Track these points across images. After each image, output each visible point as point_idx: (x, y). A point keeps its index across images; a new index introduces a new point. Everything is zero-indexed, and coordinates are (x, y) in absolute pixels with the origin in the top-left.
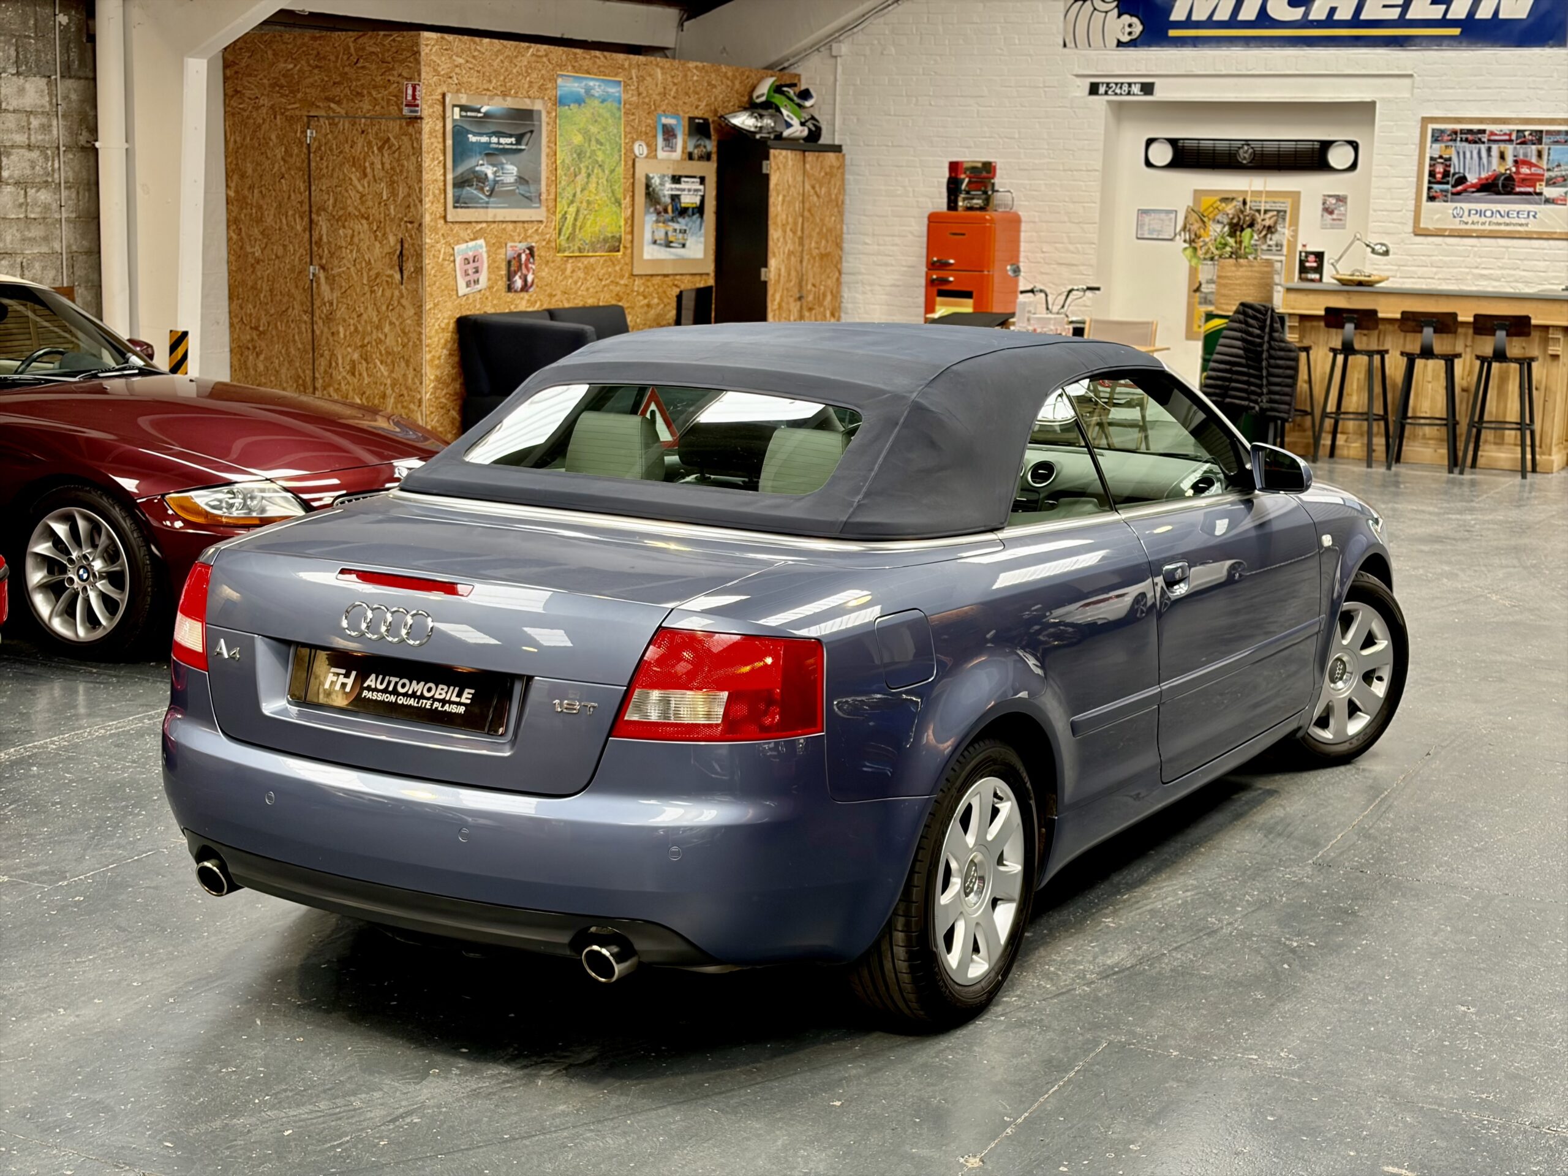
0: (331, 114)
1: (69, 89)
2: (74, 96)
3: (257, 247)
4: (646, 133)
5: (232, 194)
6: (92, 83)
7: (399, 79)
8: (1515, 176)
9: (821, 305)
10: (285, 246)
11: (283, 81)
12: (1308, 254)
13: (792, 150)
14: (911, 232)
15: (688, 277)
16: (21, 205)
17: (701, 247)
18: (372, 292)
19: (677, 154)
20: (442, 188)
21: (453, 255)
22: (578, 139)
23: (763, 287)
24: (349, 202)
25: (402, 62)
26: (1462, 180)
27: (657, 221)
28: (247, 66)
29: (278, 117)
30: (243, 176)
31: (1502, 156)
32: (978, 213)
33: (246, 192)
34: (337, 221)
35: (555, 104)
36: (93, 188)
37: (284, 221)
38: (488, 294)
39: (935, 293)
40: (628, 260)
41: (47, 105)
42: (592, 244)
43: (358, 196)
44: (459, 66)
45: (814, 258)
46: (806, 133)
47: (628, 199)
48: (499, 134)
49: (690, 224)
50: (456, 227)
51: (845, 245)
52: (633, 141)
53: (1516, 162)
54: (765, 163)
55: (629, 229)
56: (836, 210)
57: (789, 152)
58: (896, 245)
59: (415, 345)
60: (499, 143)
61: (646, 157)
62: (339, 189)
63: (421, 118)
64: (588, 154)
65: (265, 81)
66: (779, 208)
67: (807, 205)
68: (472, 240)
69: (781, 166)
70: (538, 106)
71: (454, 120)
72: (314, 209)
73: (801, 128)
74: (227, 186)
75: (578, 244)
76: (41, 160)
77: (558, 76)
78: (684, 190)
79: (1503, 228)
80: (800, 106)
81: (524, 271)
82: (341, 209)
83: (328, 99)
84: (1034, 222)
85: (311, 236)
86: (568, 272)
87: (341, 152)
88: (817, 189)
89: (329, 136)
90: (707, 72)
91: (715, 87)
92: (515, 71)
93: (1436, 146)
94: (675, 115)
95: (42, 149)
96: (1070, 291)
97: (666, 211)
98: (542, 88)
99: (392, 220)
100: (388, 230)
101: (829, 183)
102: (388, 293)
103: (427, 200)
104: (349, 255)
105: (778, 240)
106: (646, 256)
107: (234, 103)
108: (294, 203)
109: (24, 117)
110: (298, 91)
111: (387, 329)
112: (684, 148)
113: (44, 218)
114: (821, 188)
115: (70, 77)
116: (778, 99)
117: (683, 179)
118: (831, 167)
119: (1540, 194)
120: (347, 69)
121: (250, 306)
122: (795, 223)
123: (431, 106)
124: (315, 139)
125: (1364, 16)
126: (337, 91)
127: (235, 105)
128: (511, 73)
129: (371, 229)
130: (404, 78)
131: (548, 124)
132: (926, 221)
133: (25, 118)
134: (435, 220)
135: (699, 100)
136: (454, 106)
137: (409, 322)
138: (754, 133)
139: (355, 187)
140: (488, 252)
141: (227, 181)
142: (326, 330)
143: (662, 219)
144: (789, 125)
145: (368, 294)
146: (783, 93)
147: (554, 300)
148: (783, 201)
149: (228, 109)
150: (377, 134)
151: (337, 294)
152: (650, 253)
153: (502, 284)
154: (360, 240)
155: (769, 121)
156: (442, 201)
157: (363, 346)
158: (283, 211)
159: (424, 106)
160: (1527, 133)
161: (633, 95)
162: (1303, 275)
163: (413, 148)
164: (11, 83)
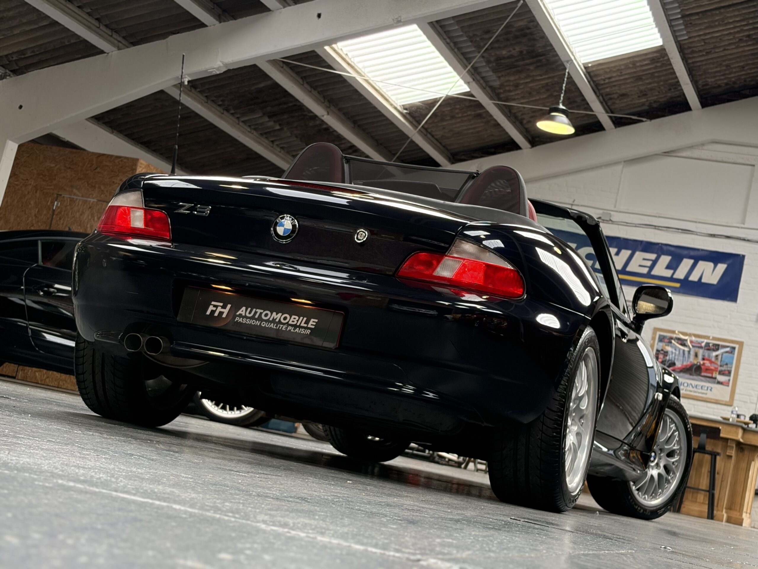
8: (703, 367)
11: (46, 173)
26: (673, 364)
29: (38, 192)
31: (696, 355)
53: (703, 359)
65: (35, 171)
79: (692, 393)
83: (72, 186)
89: (68, 207)
93: (661, 344)
110: (55, 179)
119: (715, 378)
120: (88, 172)
124: (59, 207)
125: (629, 269)
126: (78, 183)
160: (711, 345)
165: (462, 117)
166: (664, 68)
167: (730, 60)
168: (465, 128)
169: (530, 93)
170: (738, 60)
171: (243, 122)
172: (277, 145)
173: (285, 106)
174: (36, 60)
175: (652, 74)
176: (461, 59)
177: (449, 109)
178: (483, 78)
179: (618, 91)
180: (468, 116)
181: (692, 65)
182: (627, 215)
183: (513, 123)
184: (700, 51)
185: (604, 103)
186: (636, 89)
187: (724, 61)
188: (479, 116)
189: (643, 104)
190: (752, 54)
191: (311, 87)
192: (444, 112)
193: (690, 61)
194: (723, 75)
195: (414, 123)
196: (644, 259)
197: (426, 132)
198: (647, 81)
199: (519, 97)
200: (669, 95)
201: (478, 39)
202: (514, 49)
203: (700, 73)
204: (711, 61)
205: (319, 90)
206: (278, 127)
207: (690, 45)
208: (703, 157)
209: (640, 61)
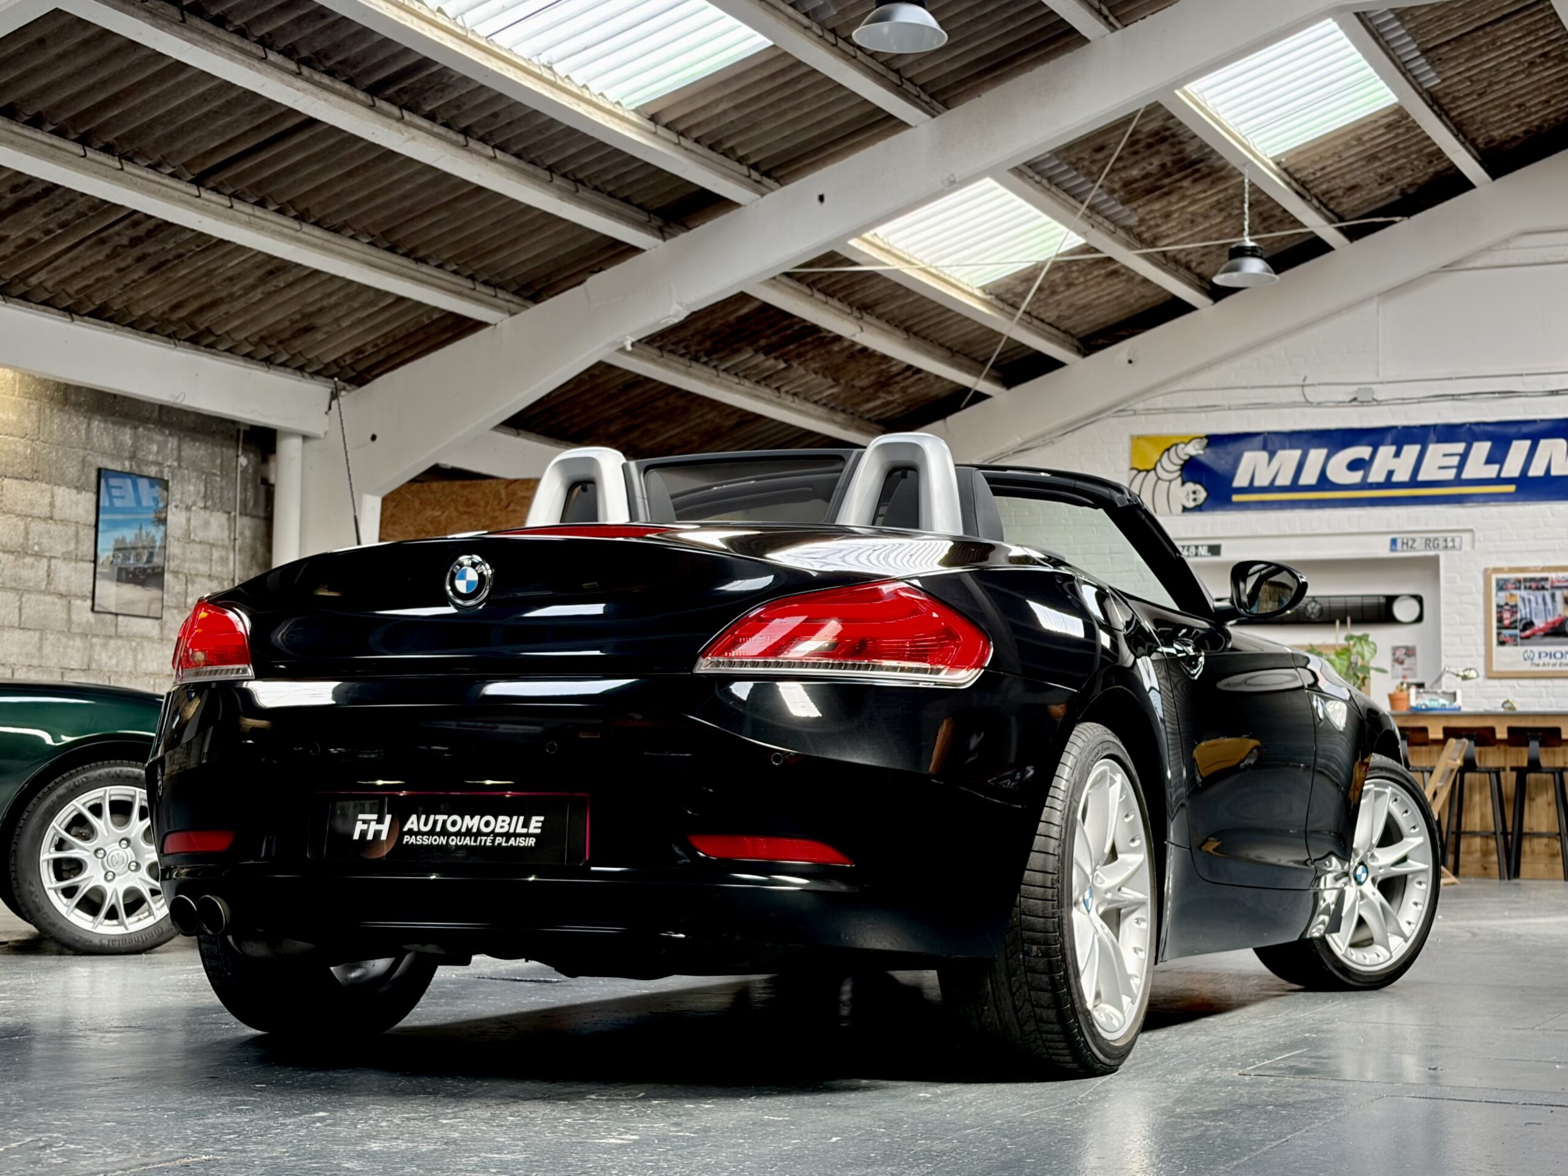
1: (246, 526)
2: (248, 533)
26: (1530, 625)
31: (1566, 602)
41: (226, 538)
93: (1502, 594)
109: (207, 547)
115: (246, 515)
120: (497, 514)
125: (1422, 477)
133: (208, 550)
164: (199, 516)
165: (1086, 281)
166: (1412, 134)
167: (1523, 96)
168: (1095, 296)
169: (1192, 221)
170: (1537, 93)
171: (726, 370)
172: (787, 392)
173: (789, 332)
174: (381, 357)
175: (1394, 146)
176: (1065, 201)
177: (1060, 274)
178: (1106, 217)
179: (1343, 185)
180: (1095, 277)
181: (1459, 119)
182: (1401, 385)
183: (1174, 273)
184: (1467, 95)
185: (1323, 209)
186: (1372, 174)
187: (1513, 99)
188: (1115, 273)
189: (1390, 194)
190: (1558, 80)
191: (826, 294)
192: (1054, 281)
193: (1453, 114)
194: (1518, 120)
195: (1008, 309)
196: (1445, 455)
197: (1032, 318)
198: (1389, 159)
199: (1175, 230)
200: (1431, 170)
201: (1086, 163)
202: (1151, 164)
203: (1476, 127)
204: (1490, 105)
205: (840, 295)
206: (782, 365)
207: (1448, 91)
208: (1511, 261)
209: (1369, 132)
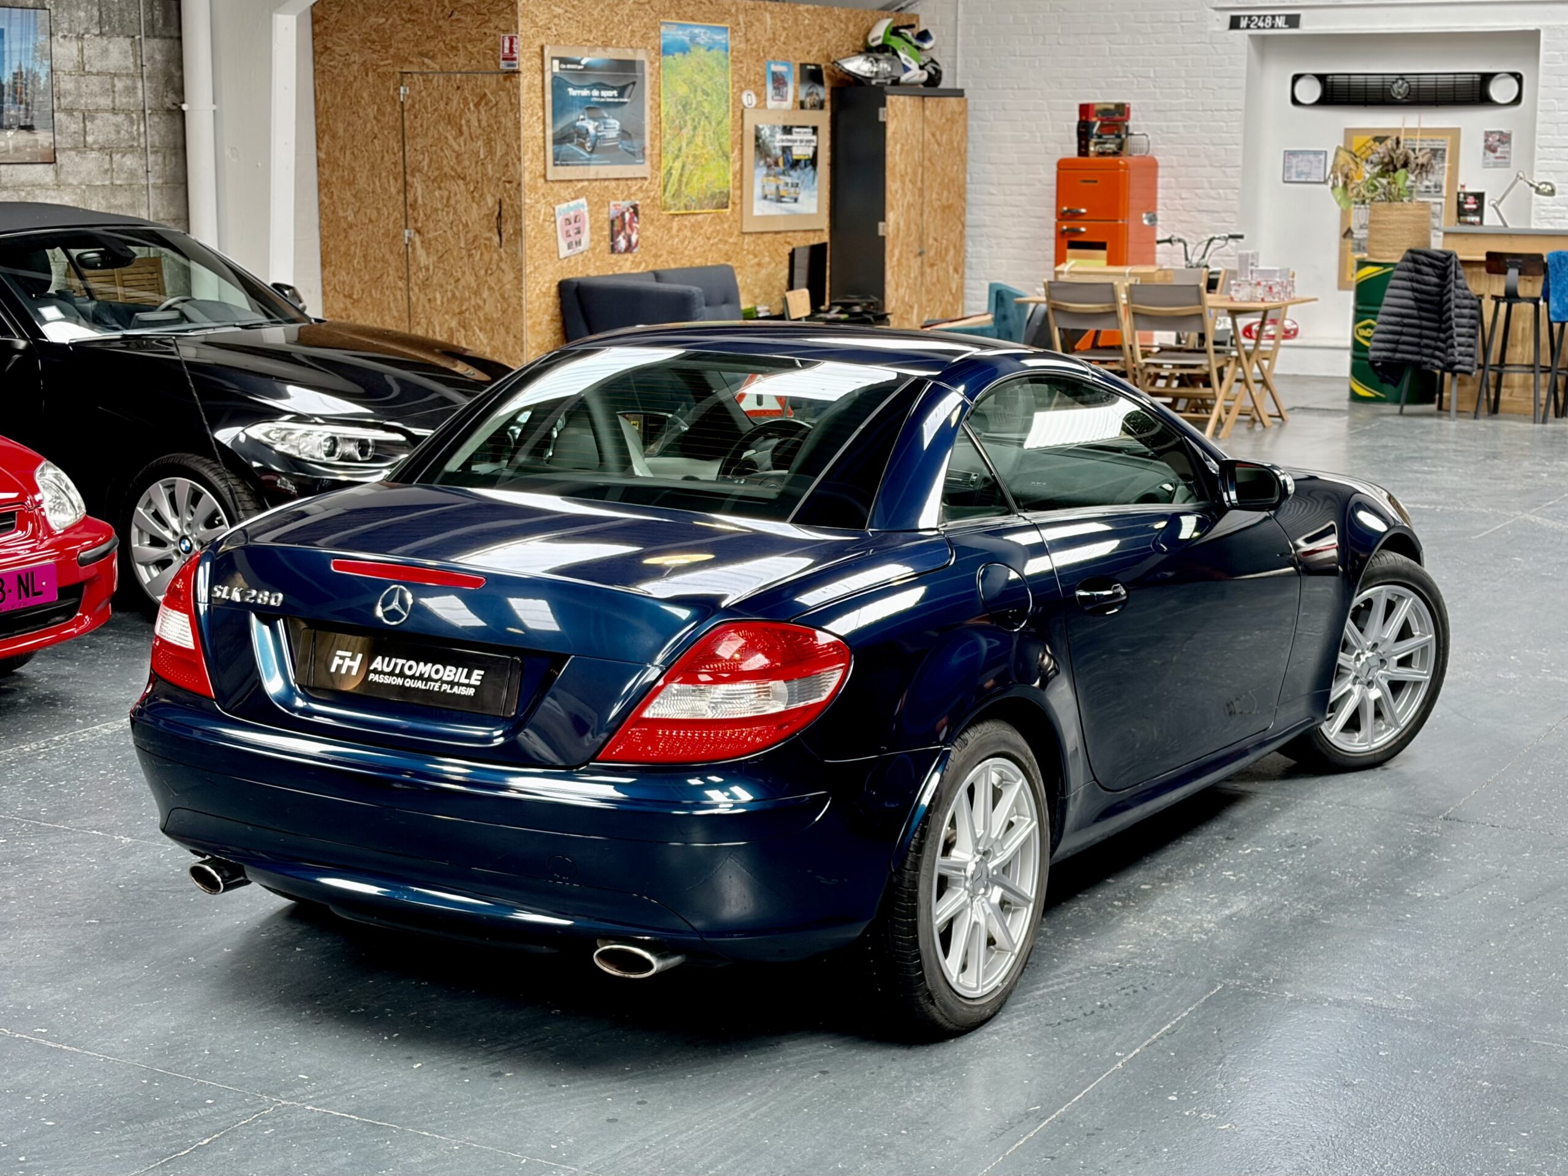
0: (425, 70)
1: (154, 48)
2: (158, 57)
3: (350, 211)
4: (755, 82)
5: (323, 156)
6: (177, 42)
7: (495, 32)
9: (943, 260)
10: (378, 209)
11: (374, 36)
12: (1466, 195)
13: (910, 95)
14: (1039, 181)
15: (801, 234)
16: (106, 171)
17: (815, 201)
18: (470, 256)
19: (788, 104)
20: (542, 145)
21: (554, 215)
22: (683, 90)
23: (880, 243)
24: (445, 162)
25: (498, 13)
27: (768, 175)
28: (337, 22)
29: (370, 74)
30: (334, 137)
32: (1111, 158)
33: (337, 154)
34: (433, 182)
35: (658, 54)
36: (180, 151)
37: (377, 184)
38: (590, 255)
39: (1066, 245)
40: (737, 216)
41: (131, 66)
42: (699, 200)
43: (454, 155)
44: (558, 16)
45: (936, 211)
46: (925, 77)
47: (736, 152)
48: (601, 86)
49: (802, 177)
50: (557, 186)
51: (969, 197)
52: (742, 90)
54: (881, 110)
55: (737, 184)
56: (958, 158)
57: (907, 98)
58: (1024, 194)
59: (515, 311)
60: (600, 97)
61: (756, 107)
62: (434, 148)
63: (518, 72)
64: (694, 106)
65: (356, 37)
66: (897, 158)
67: (927, 154)
68: (573, 199)
69: (899, 113)
70: (640, 56)
71: (553, 73)
72: (408, 171)
73: (920, 72)
74: (318, 147)
75: (684, 201)
76: (126, 124)
77: (662, 23)
78: (795, 141)
80: (918, 48)
81: (628, 230)
82: (438, 169)
83: (421, 54)
84: (1172, 167)
85: (406, 198)
86: (674, 231)
87: (436, 110)
88: (938, 136)
89: (424, 93)
90: (819, 15)
91: (827, 30)
92: (616, 20)
94: (786, 62)
95: (128, 113)
96: (1211, 240)
97: (776, 164)
98: (644, 38)
99: (490, 180)
100: (486, 190)
101: (951, 130)
102: (486, 257)
103: (526, 159)
104: (446, 218)
105: (896, 192)
106: (756, 212)
107: (324, 60)
108: (388, 164)
109: (108, 79)
110: (391, 46)
111: (486, 294)
112: (796, 96)
113: (130, 185)
114: (942, 135)
115: (155, 37)
116: (895, 42)
117: (795, 130)
118: (953, 113)
120: (441, 22)
121: (344, 273)
122: (915, 173)
123: (529, 59)
124: (408, 97)
126: (429, 46)
127: (324, 62)
128: (612, 22)
129: (467, 190)
130: (500, 30)
131: (651, 75)
132: (1054, 168)
133: (109, 81)
134: (534, 179)
135: (811, 45)
136: (553, 58)
137: (508, 286)
138: (870, 78)
139: (451, 146)
140: (590, 211)
141: (317, 142)
142: (422, 296)
143: (772, 172)
144: (906, 69)
145: (466, 259)
146: (899, 35)
147: (659, 262)
148: (902, 150)
149: (317, 66)
150: (473, 89)
151: (434, 258)
152: (761, 208)
153: (606, 244)
154: (457, 202)
155: (886, 66)
156: (542, 158)
157: (461, 313)
158: (376, 172)
159: (522, 60)
161: (740, 42)
162: (1462, 218)
163: (511, 104)
164: (93, 46)
